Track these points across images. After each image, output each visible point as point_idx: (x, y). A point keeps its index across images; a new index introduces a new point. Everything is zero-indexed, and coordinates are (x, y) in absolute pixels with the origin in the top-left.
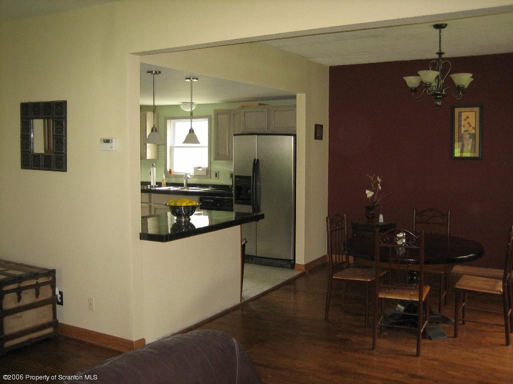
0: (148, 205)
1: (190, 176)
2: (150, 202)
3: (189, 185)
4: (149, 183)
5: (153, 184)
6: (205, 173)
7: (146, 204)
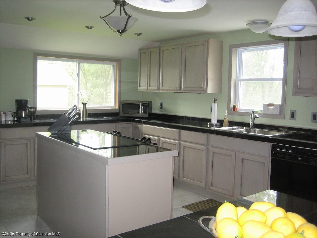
0: (206, 147)
1: (259, 114)
2: (207, 144)
3: (257, 126)
4: (210, 120)
5: (214, 122)
6: (277, 112)
7: (203, 147)
